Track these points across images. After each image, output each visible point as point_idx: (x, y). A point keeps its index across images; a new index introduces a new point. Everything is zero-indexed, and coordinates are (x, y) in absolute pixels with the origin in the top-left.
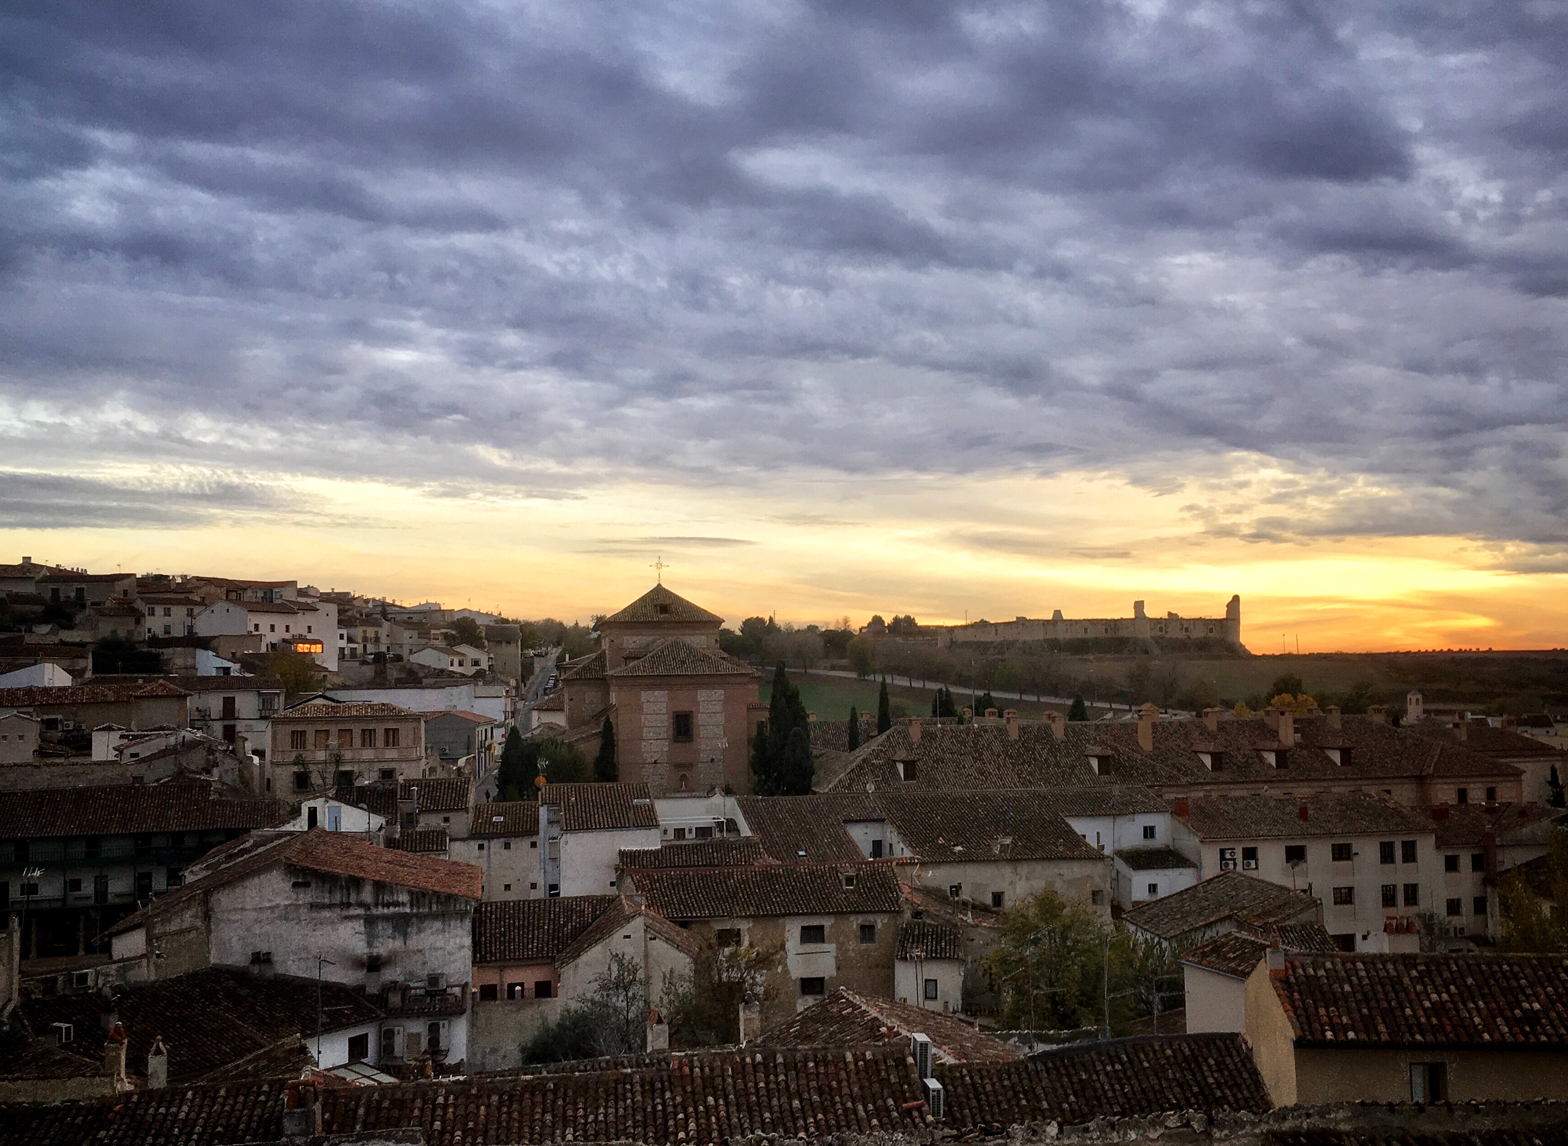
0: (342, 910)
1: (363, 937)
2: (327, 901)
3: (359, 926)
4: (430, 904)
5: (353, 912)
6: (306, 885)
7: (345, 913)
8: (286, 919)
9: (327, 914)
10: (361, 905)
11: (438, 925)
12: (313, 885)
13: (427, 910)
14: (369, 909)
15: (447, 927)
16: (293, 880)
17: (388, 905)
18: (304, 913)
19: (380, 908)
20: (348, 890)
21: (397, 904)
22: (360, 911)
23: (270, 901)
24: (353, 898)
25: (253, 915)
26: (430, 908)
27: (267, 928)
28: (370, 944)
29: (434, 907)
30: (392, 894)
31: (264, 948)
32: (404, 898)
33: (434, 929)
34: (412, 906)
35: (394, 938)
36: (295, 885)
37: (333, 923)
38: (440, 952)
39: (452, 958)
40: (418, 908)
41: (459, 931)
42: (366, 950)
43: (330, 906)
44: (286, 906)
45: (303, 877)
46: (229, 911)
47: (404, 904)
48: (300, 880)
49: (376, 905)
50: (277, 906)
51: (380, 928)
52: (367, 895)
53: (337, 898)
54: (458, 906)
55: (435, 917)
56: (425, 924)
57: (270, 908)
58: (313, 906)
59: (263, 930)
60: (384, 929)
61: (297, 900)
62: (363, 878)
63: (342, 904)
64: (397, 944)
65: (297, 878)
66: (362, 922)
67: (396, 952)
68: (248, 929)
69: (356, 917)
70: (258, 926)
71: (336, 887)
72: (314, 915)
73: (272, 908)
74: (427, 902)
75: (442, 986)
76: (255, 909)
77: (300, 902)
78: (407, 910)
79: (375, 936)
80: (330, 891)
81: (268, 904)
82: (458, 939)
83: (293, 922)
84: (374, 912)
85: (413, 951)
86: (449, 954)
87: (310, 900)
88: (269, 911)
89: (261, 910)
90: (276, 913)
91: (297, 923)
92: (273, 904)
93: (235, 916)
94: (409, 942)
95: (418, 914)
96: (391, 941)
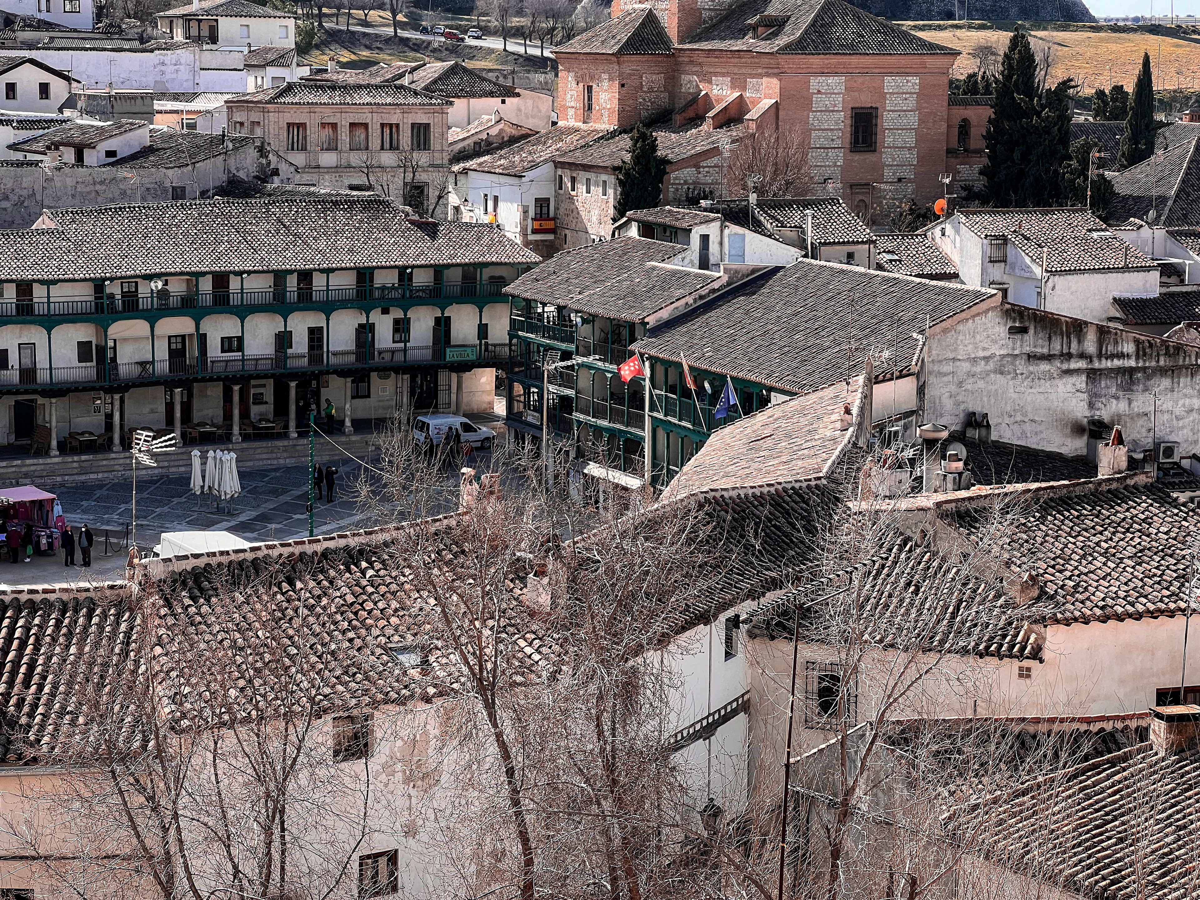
0: (1062, 362)
1: (1085, 396)
2: (1045, 351)
3: (1081, 381)
4: (1158, 355)
5: (1075, 364)
6: (1023, 330)
7: (1065, 366)
8: (1002, 373)
9: (1044, 366)
10: (1082, 356)
11: (1166, 382)
12: (1031, 331)
13: (1153, 364)
14: (1091, 361)
15: (1176, 385)
16: (1010, 324)
17: (1112, 356)
18: (1021, 366)
19: (1104, 361)
20: (1068, 337)
21: (1121, 356)
22: (1082, 364)
23: (984, 349)
24: (1074, 348)
25: (966, 366)
26: (1158, 361)
27: (981, 384)
28: (1091, 406)
29: (1162, 363)
30: (1116, 343)
31: (978, 408)
33: (1162, 387)
34: (1137, 359)
35: (1117, 398)
36: (1013, 331)
37: (1052, 378)
38: (1166, 416)
39: (1181, 423)
40: (1144, 361)
41: (1188, 391)
42: (1088, 414)
43: (1048, 358)
44: (1003, 356)
45: (1021, 322)
46: (940, 362)
47: (1128, 356)
48: (1017, 325)
49: (1100, 356)
50: (992, 357)
51: (1103, 384)
52: (1090, 345)
53: (1057, 346)
54: (1187, 359)
55: (1163, 372)
56: (1152, 382)
57: (983, 358)
58: (1031, 357)
59: (976, 386)
60: (1107, 387)
61: (1014, 349)
62: (1086, 323)
63: (1062, 355)
64: (1122, 406)
65: (1014, 321)
66: (1084, 378)
67: (1119, 416)
68: (960, 384)
69: (1077, 371)
70: (971, 380)
71: (1055, 333)
72: (1031, 368)
73: (986, 359)
74: (1154, 354)
75: (1176, 459)
76: (969, 359)
77: (1017, 352)
78: (1132, 363)
79: (1097, 395)
80: (1050, 339)
81: (981, 354)
82: (1187, 401)
83: (1009, 377)
84: (1096, 365)
85: (1138, 415)
86: (1178, 419)
87: (1027, 349)
88: (983, 362)
89: (974, 361)
90: (991, 366)
91: (1013, 378)
92: (987, 354)
93: (947, 368)
94: (1134, 404)
95: (1144, 369)
96: (1114, 401)
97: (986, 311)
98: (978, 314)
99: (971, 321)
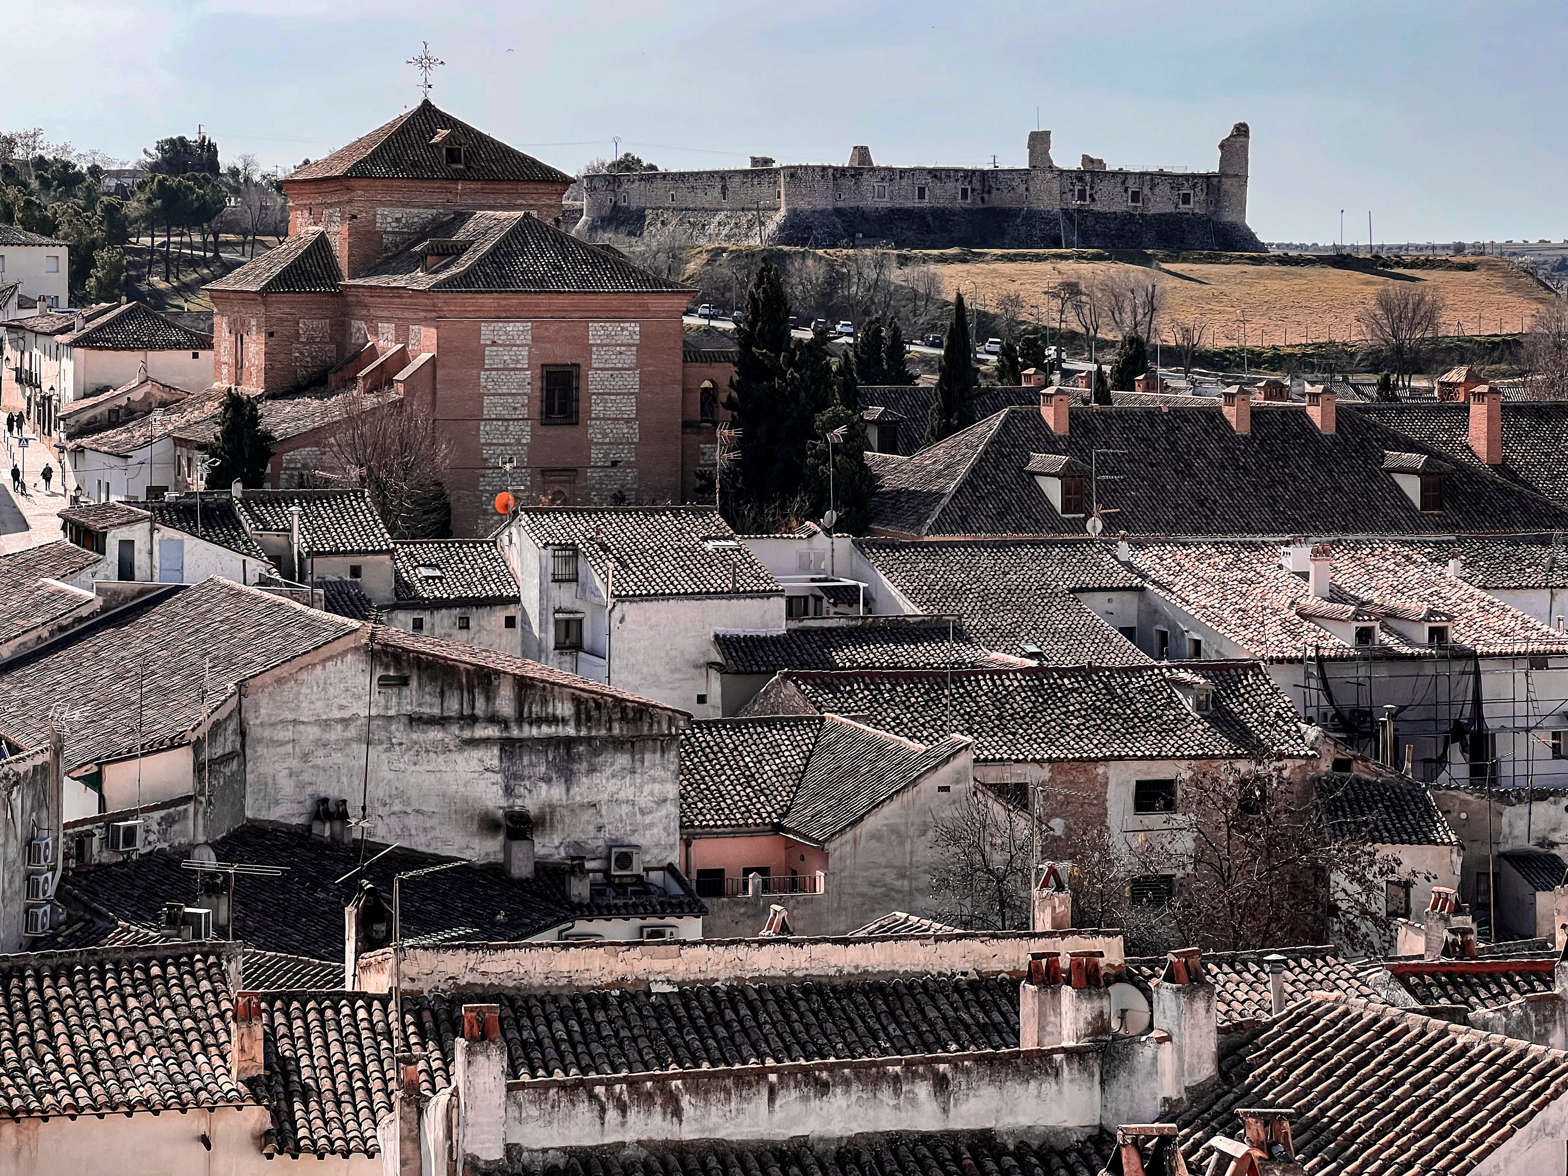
0: (462, 728)
1: (498, 777)
2: (436, 711)
3: (492, 756)
4: (610, 720)
5: (481, 732)
6: (404, 682)
7: (467, 734)
8: (369, 742)
9: (435, 734)
10: (493, 719)
11: (623, 760)
12: (414, 683)
13: (603, 732)
14: (507, 727)
15: (638, 764)
16: (379, 672)
17: (539, 721)
18: (399, 733)
19: (526, 727)
20: (471, 692)
21: (553, 720)
22: (492, 731)
23: (342, 707)
24: (480, 708)
25: (313, 732)
26: (610, 729)
27: (337, 758)
28: (508, 791)
29: (616, 731)
30: (544, 702)
31: (333, 792)
32: (565, 709)
33: (617, 767)
34: (578, 725)
35: (548, 781)
36: (383, 682)
37: (446, 750)
38: (625, 809)
39: (648, 819)
40: (589, 729)
41: (658, 773)
42: (503, 803)
43: (441, 721)
44: (369, 719)
45: (397, 670)
46: (273, 725)
47: (564, 721)
48: (391, 673)
49: (520, 720)
50: (355, 717)
51: (526, 760)
52: (505, 704)
53: (453, 706)
54: (655, 726)
55: (618, 744)
56: (601, 759)
57: (343, 720)
58: (415, 721)
59: (330, 761)
60: (532, 765)
61: (387, 708)
62: (497, 673)
63: (462, 717)
64: (554, 793)
65: (387, 668)
66: (496, 751)
67: (553, 808)
68: (305, 757)
69: (486, 742)
70: (321, 752)
71: (451, 686)
72: (414, 736)
73: (345, 722)
74: (604, 718)
75: (637, 868)
76: (318, 722)
77: (392, 712)
78: (571, 731)
79: (518, 777)
80: (442, 694)
81: (337, 715)
82: (657, 787)
83: (380, 748)
84: (515, 733)
85: (582, 806)
86: (643, 812)
87: (408, 709)
88: (339, 727)
89: (326, 724)
90: (352, 732)
91: (387, 750)
92: (346, 714)
93: (283, 734)
94: (575, 790)
95: (589, 740)
96: (544, 786)
97: (343, 654)
98: (331, 658)
99: (319, 668)
